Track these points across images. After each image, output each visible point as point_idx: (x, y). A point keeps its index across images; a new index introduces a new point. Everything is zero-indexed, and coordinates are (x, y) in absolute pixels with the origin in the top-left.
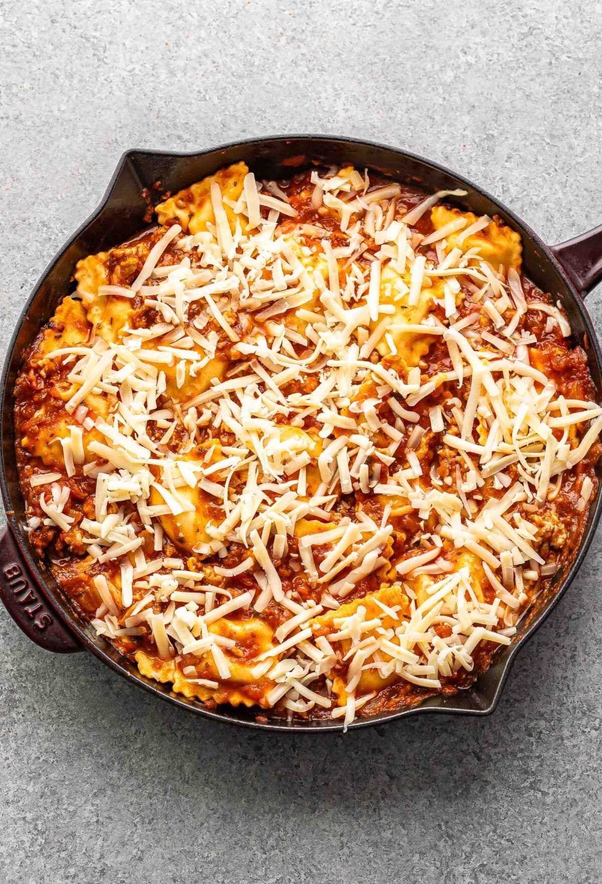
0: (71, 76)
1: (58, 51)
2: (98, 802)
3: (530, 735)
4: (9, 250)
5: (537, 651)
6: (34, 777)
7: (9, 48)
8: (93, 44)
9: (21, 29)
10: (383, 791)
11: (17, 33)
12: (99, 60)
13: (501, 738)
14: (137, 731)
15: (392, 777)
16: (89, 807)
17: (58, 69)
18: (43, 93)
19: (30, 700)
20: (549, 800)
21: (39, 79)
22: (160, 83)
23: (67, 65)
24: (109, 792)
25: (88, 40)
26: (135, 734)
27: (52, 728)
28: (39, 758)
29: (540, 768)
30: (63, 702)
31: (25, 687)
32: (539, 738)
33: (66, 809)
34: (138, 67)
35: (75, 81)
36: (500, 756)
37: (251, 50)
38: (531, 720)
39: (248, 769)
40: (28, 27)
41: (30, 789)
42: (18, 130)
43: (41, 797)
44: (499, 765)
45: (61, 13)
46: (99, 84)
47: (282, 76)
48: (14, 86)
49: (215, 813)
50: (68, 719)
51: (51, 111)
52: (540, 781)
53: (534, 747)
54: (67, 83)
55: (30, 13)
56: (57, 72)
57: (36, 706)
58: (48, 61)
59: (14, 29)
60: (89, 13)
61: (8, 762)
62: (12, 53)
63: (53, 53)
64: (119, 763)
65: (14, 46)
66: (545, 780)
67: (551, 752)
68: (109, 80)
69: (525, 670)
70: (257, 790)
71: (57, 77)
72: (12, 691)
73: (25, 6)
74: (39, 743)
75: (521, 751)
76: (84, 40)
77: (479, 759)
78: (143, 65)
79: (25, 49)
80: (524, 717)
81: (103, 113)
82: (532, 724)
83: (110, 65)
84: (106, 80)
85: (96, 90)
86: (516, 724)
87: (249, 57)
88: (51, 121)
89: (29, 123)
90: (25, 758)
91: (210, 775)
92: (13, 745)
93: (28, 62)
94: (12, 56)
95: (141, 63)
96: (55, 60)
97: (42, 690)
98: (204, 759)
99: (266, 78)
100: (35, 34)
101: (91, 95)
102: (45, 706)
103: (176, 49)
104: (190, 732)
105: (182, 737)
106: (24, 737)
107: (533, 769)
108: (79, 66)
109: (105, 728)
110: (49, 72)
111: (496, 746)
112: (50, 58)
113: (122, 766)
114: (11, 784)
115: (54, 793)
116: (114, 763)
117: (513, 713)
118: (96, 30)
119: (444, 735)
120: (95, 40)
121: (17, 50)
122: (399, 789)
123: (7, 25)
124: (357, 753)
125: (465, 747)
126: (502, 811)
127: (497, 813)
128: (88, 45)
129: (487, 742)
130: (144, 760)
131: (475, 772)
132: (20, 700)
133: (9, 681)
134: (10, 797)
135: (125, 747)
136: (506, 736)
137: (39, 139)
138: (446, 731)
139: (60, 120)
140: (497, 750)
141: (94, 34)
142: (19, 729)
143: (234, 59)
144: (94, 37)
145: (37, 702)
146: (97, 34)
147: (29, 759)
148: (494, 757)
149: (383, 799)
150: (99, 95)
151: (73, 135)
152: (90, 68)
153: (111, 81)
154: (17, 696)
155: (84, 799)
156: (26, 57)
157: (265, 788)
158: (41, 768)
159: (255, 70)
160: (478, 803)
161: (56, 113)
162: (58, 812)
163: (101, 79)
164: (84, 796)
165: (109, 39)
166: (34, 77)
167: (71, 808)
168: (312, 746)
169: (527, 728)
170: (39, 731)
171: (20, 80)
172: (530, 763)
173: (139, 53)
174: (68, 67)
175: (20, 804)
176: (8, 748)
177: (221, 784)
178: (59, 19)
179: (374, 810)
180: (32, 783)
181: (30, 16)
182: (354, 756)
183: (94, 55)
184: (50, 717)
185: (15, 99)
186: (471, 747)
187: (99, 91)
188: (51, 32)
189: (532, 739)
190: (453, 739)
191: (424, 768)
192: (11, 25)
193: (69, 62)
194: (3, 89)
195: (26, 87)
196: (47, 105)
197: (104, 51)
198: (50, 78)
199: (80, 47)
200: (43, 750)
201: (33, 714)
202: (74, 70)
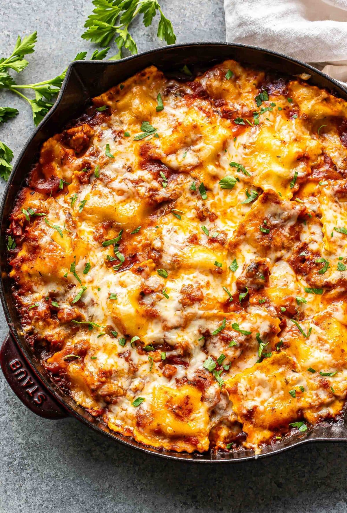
0: (58, 25)
1: (49, 7)
4: (17, 147)
7: (15, 5)
12: (78, 13)
14: (110, 485)
17: (49, 19)
19: (35, 464)
21: (37, 27)
23: (56, 16)
26: (109, 487)
27: (51, 484)
28: (42, 505)
30: (58, 466)
31: (32, 455)
35: (62, 28)
37: (184, 6)
47: (206, 24)
48: (19, 32)
50: (61, 477)
51: (44, 49)
54: (56, 29)
56: (49, 21)
57: (39, 468)
58: (42, 15)
61: (20, 508)
62: (18, 9)
63: (46, 8)
64: (97, 508)
71: (49, 25)
72: (23, 458)
74: (42, 495)
79: (26, 5)
87: (182, 11)
90: (32, 505)
92: (24, 496)
93: (29, 15)
94: (17, 11)
96: (48, 13)
97: (43, 457)
98: (157, 505)
99: (195, 26)
102: (46, 469)
104: (146, 486)
105: (141, 489)
106: (31, 490)
108: (64, 18)
109: (88, 483)
110: (43, 21)
112: (44, 12)
116: (94, 508)
121: (21, 6)
130: (115, 505)
132: (28, 465)
133: (20, 451)
135: (102, 497)
139: (51, 56)
142: (28, 485)
143: (172, 12)
145: (40, 466)
147: (35, 506)
151: (60, 66)
152: (71, 19)
154: (26, 462)
156: (27, 11)
159: (187, 20)
161: (49, 51)
163: (80, 26)
166: (32, 25)
168: (232, 495)
170: (42, 486)
171: (23, 28)
174: (57, 18)
176: (21, 498)
183: (75, 10)
184: (49, 476)
186: (342, 495)
190: (329, 490)
193: (57, 15)
194: (11, 34)
195: (27, 33)
196: (42, 45)
197: (82, 7)
198: (44, 26)
199: (65, 4)
200: (45, 499)
201: (37, 474)
202: (61, 20)
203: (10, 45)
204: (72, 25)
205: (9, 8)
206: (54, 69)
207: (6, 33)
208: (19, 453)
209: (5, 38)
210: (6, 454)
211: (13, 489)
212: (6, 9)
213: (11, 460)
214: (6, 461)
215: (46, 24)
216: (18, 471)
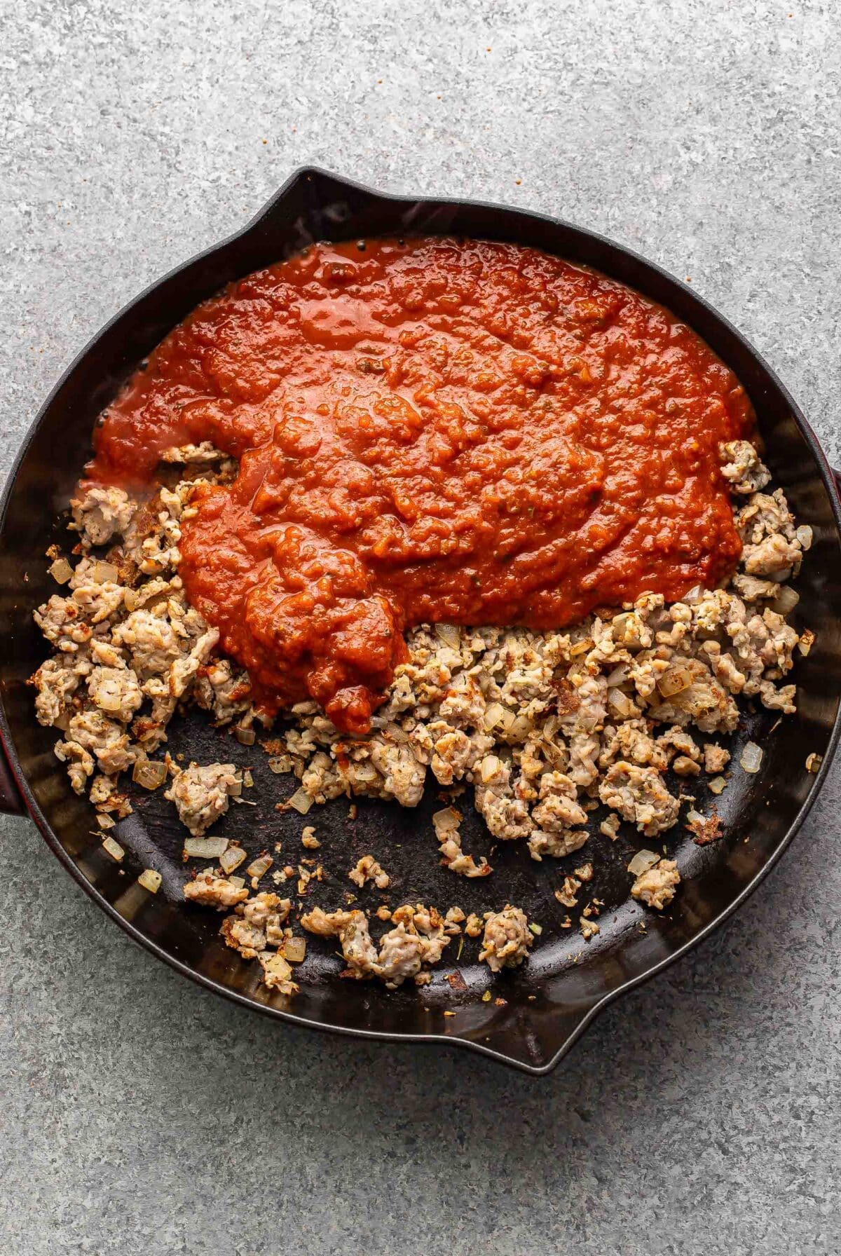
0: (129, 190)
1: (111, 155)
2: (184, 1220)
3: (797, 1117)
5: (805, 996)
6: (93, 1187)
7: (41, 152)
8: (161, 144)
9: (58, 125)
10: (590, 1199)
11: (53, 130)
12: (169, 166)
13: (755, 1121)
14: (238, 1119)
15: (601, 1180)
16: (172, 1228)
17: (111, 180)
18: (91, 214)
19: (85, 1077)
20: (826, 1209)
21: (85, 195)
22: (256, 197)
23: (124, 173)
24: (200, 1207)
25: (153, 138)
26: (236, 1123)
28: (99, 1159)
29: (812, 1164)
30: (132, 1080)
31: (78, 1059)
32: (811, 1121)
33: (139, 1232)
34: (224, 175)
35: (136, 196)
36: (755, 1147)
37: (384, 149)
38: (798, 1096)
39: (397, 1170)
40: (69, 121)
41: (88, 1204)
42: (57, 267)
43: (104, 1214)
44: (754, 1160)
45: (114, 101)
46: (171, 201)
47: (429, 184)
48: (50, 206)
49: (351, 1235)
50: (139, 1103)
51: (102, 240)
52: (813, 1182)
53: (803, 1134)
54: (124, 199)
55: (71, 102)
56: (110, 184)
57: (93, 1085)
58: (97, 170)
59: (48, 125)
60: (154, 101)
61: (55, 1165)
62: (47, 159)
63: (105, 158)
64: (213, 1165)
65: (49, 148)
66: (821, 1181)
67: (827, 1141)
68: (184, 195)
69: (789, 1025)
70: (409, 1201)
71: (110, 191)
72: (60, 1065)
73: (64, 92)
74: (99, 1138)
75: (785, 1139)
76: (148, 139)
77: (725, 1152)
78: (232, 172)
79: (65, 152)
80: (788, 1091)
81: (176, 240)
82: (800, 1101)
83: (185, 174)
84: (180, 194)
85: (165, 209)
86: (776, 1101)
87: (381, 159)
88: (103, 253)
89: (72, 257)
90: (80, 1160)
91: (343, 1181)
92: (63, 1141)
93: (69, 171)
94: (46, 163)
95: (229, 169)
96: (108, 166)
97: (102, 1063)
98: (334, 1158)
100: (78, 131)
101: (158, 216)
102: (107, 1085)
103: (279, 149)
104: (313, 1119)
105: (303, 1126)
106: (77, 1129)
107: (803, 1166)
108: (141, 176)
109: (192, 1115)
110: (99, 183)
111: (749, 1133)
112: (100, 164)
113: (218, 1168)
114: (59, 1197)
115: (121, 1209)
116: (205, 1165)
117: (773, 1086)
118: (164, 124)
119: (675, 1119)
120: (164, 139)
121: (54, 154)
122: (611, 1196)
123: (39, 119)
124: (550, 1146)
125: (704, 1135)
126: (760, 1226)
127: (752, 1229)
128: (154, 145)
129: (736, 1128)
130: (249, 1159)
131: (720, 1172)
132: (71, 1078)
133: (55, 1050)
134: (60, 1216)
135: (222, 1142)
136: (763, 1118)
137: (86, 280)
138: (678, 1112)
139: (116, 252)
140: (750, 1139)
141: (161, 129)
142: (70, 1118)
144: (162, 134)
145: (95, 1079)
146: (167, 130)
147: (85, 1161)
148: (746, 1149)
149: (589, 1210)
150: (169, 216)
152: (156, 178)
153: (187, 196)
154: (67, 1072)
155: (164, 1217)
156: (65, 163)
157: (421, 1199)
158: (102, 1173)
159: (390, 177)
160: (724, 1215)
161: (110, 242)
162: (128, 1236)
163: (173, 193)
164: (165, 1212)
165: (183, 136)
166: (76, 191)
167: (146, 1231)
168: (488, 1137)
169: (792, 1107)
170: (99, 1121)
171: (58, 196)
172: (799, 1157)
173: (226, 156)
174: (126, 178)
175: (74, 1225)
176: (56, 1146)
177: (357, 1192)
178: (112, 109)
179: (578, 1227)
180: (90, 1196)
181: (70, 106)
182: (547, 1149)
183: (162, 159)
184: (114, 1100)
185: (51, 223)
186: (714, 1135)
187: (170, 210)
188: (102, 127)
189: (800, 1123)
190: (687, 1125)
191: (648, 1167)
192: (45, 119)
193: (126, 170)
194: (33, 210)
195: (66, 206)
196: (97, 231)
197: (177, 154)
198: (100, 193)
199: (143, 149)
200: (105, 1148)
201: (90, 1097)
202: (135, 181)
203: (31, 231)
204: (156, 191)
205: (28, 158)
206: (121, 279)
207: (24, 207)
208: (52, 1055)
209: (21, 219)
210: (27, 1056)
211: (40, 1128)
212: (23, 159)
213: (35, 1069)
214: (24, 1071)
216: (51, 1091)
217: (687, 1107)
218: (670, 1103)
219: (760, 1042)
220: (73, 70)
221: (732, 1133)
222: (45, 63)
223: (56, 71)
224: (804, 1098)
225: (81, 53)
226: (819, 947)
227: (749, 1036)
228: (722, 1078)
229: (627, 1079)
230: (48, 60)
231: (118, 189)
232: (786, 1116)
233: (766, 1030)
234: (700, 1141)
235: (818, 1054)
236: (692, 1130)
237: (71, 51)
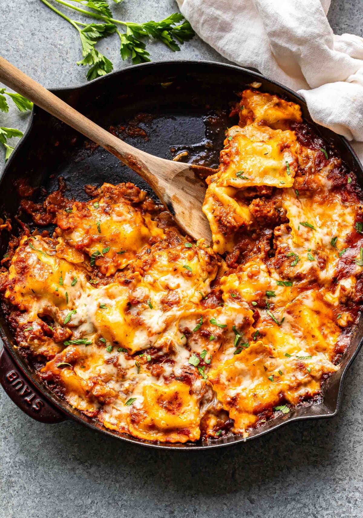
0: (45, 70)
1: (36, 54)
3: (349, 502)
5: (353, 447)
7: (4, 52)
8: (59, 49)
9: (12, 40)
11: (9, 42)
12: (63, 60)
13: (330, 504)
14: (92, 501)
17: (36, 65)
19: (22, 482)
25: (56, 47)
26: (91, 503)
27: (36, 500)
30: (43, 483)
31: (18, 473)
32: (355, 504)
35: (48, 73)
36: (330, 516)
37: (162, 53)
38: (350, 492)
40: (17, 38)
45: (38, 28)
46: (63, 76)
50: (47, 494)
53: (352, 510)
54: (42, 74)
55: (18, 29)
56: (36, 67)
57: (26, 486)
58: (30, 61)
59: (7, 40)
60: (56, 29)
62: (7, 56)
68: (70, 73)
69: (346, 460)
71: (36, 71)
72: (10, 476)
73: (15, 24)
74: (28, 510)
75: (344, 513)
76: (53, 47)
79: (15, 52)
80: (345, 490)
82: (350, 495)
83: (71, 63)
84: (68, 73)
85: (61, 80)
86: (340, 495)
87: (160, 58)
92: (11, 512)
93: (17, 61)
94: (6, 57)
96: (36, 59)
97: (30, 475)
100: (21, 43)
101: (58, 83)
102: (32, 486)
103: (114, 52)
104: (127, 502)
105: (122, 506)
106: (18, 506)
108: (50, 64)
109: (71, 500)
110: (31, 67)
111: (327, 509)
112: (31, 58)
117: (338, 488)
118: (61, 40)
119: (293, 503)
120: (61, 47)
121: (10, 53)
124: (236, 515)
125: (307, 510)
128: (56, 50)
129: (321, 507)
132: (15, 482)
133: (8, 469)
135: (85, 513)
136: (334, 503)
138: (294, 500)
140: (328, 512)
141: (60, 42)
142: (15, 501)
144: (60, 45)
145: (26, 483)
146: (62, 43)
150: (63, 83)
152: (58, 65)
153: (71, 74)
156: (15, 58)
163: (65, 72)
165: (70, 46)
168: (207, 511)
169: (347, 498)
170: (28, 502)
174: (43, 65)
176: (8, 514)
178: (37, 33)
181: (18, 31)
183: (60, 56)
184: (35, 493)
186: (311, 510)
187: (63, 79)
188: (32, 41)
189: (351, 505)
190: (299, 505)
192: (6, 37)
193: (43, 61)
197: (67, 54)
199: (51, 51)
200: (31, 515)
201: (24, 491)
202: (47, 66)
204: (57, 71)
208: (6, 472)
215: (33, 70)
216: (6, 488)
217: (299, 497)
218: (291, 496)
219: (333, 467)
220: (19, 14)
221: (319, 509)
222: (6, 11)
223: (11, 15)
224: (352, 493)
225: (22, 6)
226: (360, 423)
227: (327, 465)
228: (315, 484)
229: (271, 484)
230: (7, 9)
231: (39, 70)
232: (344, 502)
233: (335, 462)
234: (305, 513)
235: (359, 473)
236: (301, 508)
237: (18, 5)
